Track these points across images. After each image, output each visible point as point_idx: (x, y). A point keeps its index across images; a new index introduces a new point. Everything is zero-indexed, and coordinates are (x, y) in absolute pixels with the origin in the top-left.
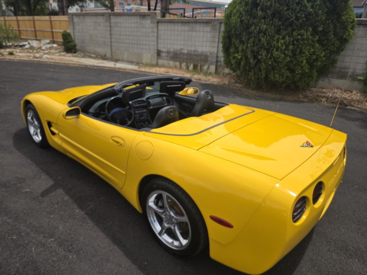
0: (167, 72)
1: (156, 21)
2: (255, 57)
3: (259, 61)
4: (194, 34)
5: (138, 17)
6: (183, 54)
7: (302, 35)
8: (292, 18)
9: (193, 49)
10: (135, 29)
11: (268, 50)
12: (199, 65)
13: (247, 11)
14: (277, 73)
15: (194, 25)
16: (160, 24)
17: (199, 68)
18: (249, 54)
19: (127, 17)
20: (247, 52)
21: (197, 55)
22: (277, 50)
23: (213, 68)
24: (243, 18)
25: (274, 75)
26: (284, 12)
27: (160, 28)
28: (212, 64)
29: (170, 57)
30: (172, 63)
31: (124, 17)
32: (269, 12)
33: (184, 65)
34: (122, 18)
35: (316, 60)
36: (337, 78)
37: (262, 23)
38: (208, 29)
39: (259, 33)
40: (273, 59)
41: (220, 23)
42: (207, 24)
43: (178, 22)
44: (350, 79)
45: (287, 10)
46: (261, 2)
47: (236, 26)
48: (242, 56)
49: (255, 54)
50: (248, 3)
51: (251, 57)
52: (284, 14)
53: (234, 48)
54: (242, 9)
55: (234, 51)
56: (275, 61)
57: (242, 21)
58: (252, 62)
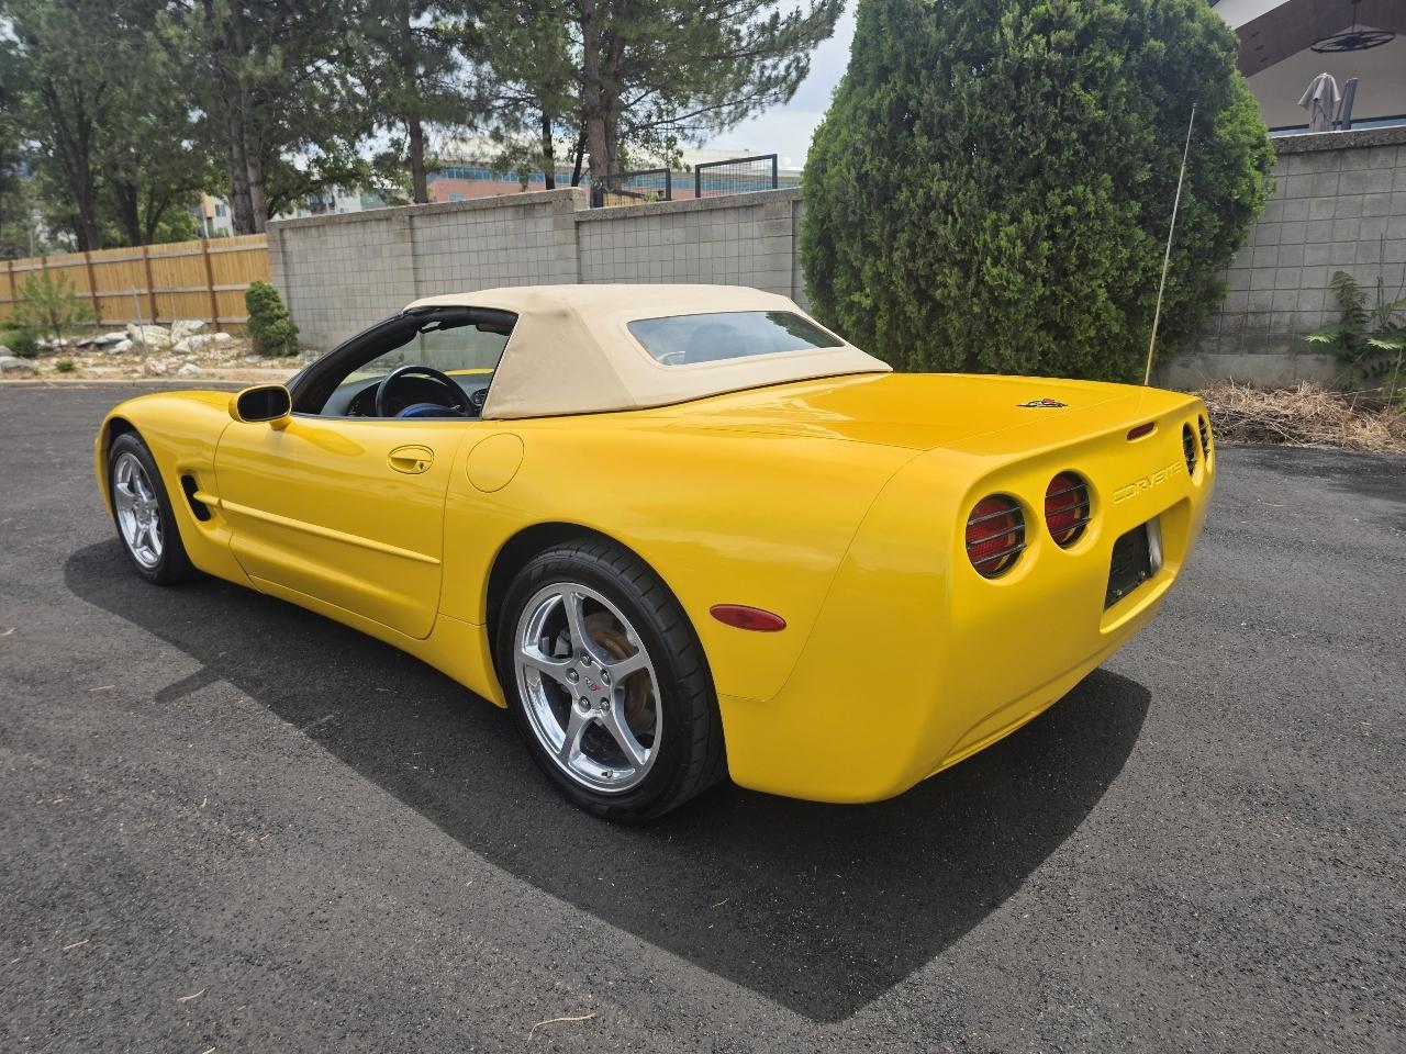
1: (571, 220)
2: (923, 297)
3: (938, 309)
4: (706, 249)
5: (509, 213)
7: (1079, 203)
8: (1037, 146)
10: (502, 254)
11: (965, 266)
13: (878, 142)
14: (1008, 344)
15: (704, 220)
16: (585, 229)
18: (901, 289)
19: (470, 218)
20: (892, 282)
22: (996, 262)
24: (867, 166)
25: (998, 354)
26: (1007, 130)
27: (585, 241)
31: (462, 219)
32: (957, 138)
34: (452, 220)
35: (1145, 288)
36: (1235, 350)
37: (934, 175)
38: (752, 227)
39: (926, 211)
40: (985, 295)
41: (794, 202)
42: (750, 210)
43: (648, 216)
44: (1284, 348)
45: (1015, 124)
46: (921, 105)
47: (844, 195)
48: (878, 298)
49: (923, 284)
50: (877, 116)
51: (908, 298)
52: (1006, 136)
53: (846, 273)
54: (858, 137)
55: (848, 286)
56: (994, 299)
57: (864, 176)
58: (915, 313)
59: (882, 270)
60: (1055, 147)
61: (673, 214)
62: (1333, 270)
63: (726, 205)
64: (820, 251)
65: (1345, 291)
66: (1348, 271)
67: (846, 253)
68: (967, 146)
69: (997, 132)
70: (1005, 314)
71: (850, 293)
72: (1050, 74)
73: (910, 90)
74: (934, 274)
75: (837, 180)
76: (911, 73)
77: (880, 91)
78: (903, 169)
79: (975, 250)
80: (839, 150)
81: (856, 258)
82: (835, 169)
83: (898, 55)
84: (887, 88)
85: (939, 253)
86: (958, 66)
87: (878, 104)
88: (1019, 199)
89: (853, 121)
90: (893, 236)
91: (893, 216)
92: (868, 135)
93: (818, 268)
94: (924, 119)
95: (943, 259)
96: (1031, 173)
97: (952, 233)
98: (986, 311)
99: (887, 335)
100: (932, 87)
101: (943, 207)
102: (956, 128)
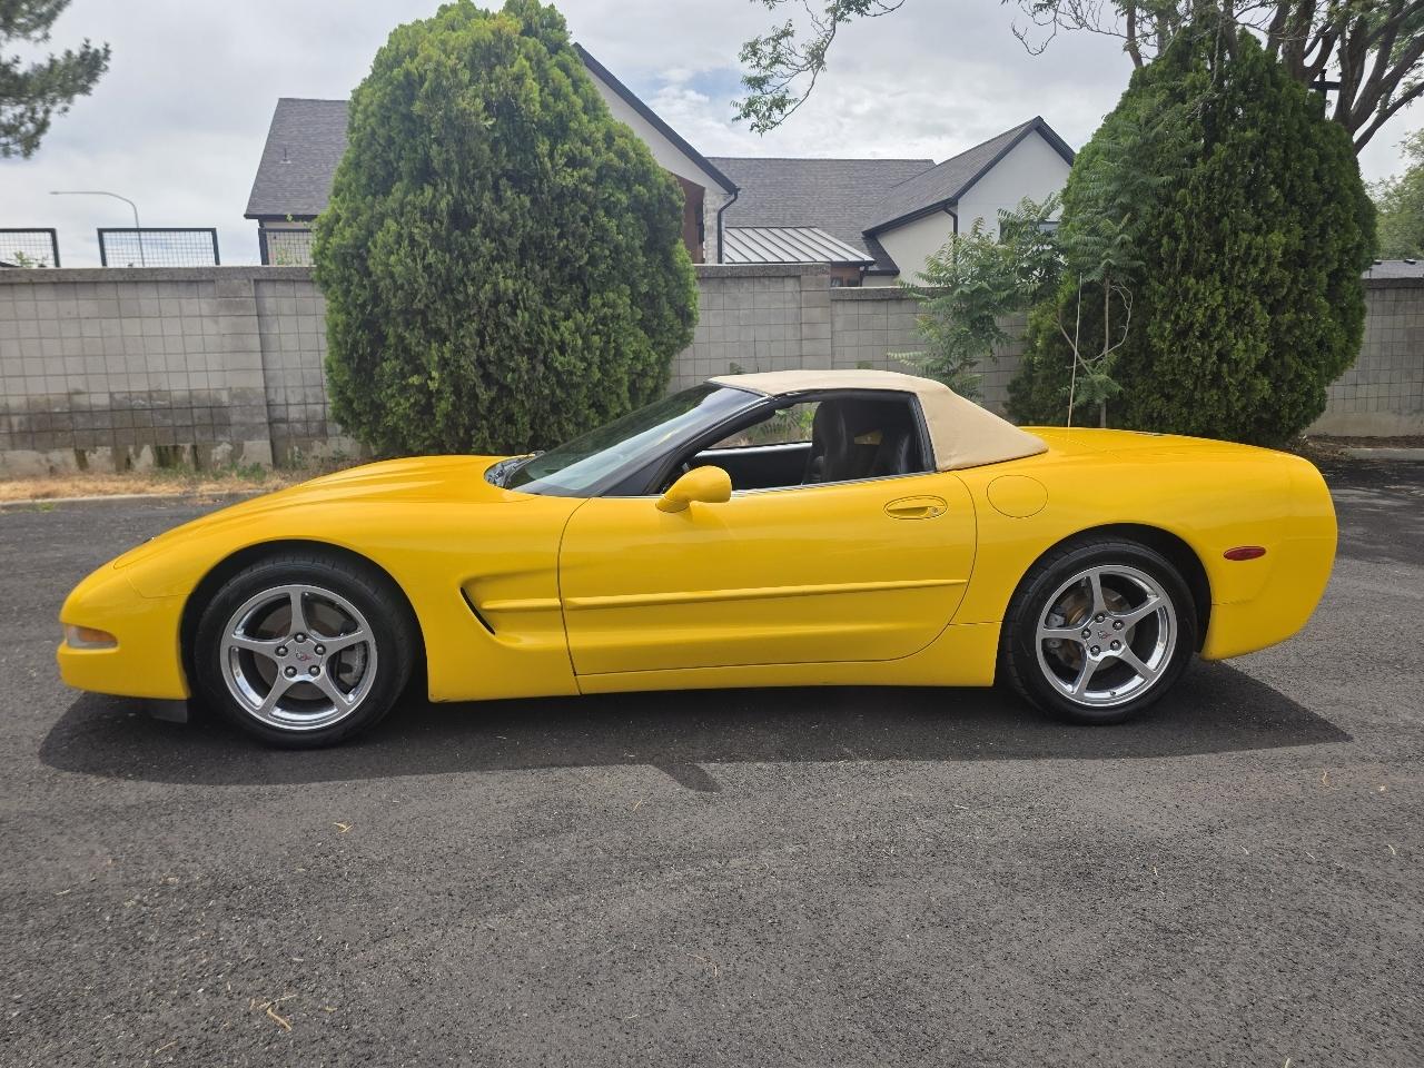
0: (47, 495)
2: (487, 378)
4: (132, 327)
6: (91, 412)
7: (613, 306)
8: (581, 257)
9: (140, 385)
11: (531, 353)
12: (188, 446)
13: (435, 237)
14: (569, 420)
15: (126, 293)
17: (186, 457)
18: (472, 373)
20: (459, 367)
21: (168, 410)
22: (563, 353)
23: (259, 449)
24: (431, 258)
25: (560, 430)
26: (555, 242)
28: (251, 432)
29: (11, 433)
30: (26, 457)
32: (514, 243)
33: (100, 456)
35: (643, 374)
37: (497, 274)
38: (200, 305)
39: (494, 303)
40: (553, 379)
41: (255, 281)
42: (195, 286)
43: (34, 284)
45: (561, 236)
46: (480, 210)
47: (410, 283)
48: (443, 381)
49: (492, 369)
50: (429, 214)
51: (478, 381)
52: (554, 247)
53: (397, 358)
54: (416, 231)
55: (402, 369)
56: (560, 383)
57: (428, 268)
58: (485, 395)
59: (447, 355)
60: (593, 261)
61: (75, 283)
62: (729, 362)
63: (159, 278)
64: (363, 336)
66: (735, 361)
67: (401, 338)
68: (523, 250)
69: (546, 242)
70: (569, 395)
71: (404, 376)
72: (584, 202)
73: (465, 196)
74: (501, 360)
75: (399, 269)
76: (464, 180)
77: (429, 191)
78: (466, 264)
79: (540, 341)
80: (391, 240)
81: (418, 344)
82: (393, 259)
83: (447, 162)
84: (436, 189)
85: (507, 342)
86: (503, 181)
87: (430, 203)
88: (567, 299)
89: (402, 215)
90: (459, 325)
91: (458, 306)
92: (426, 230)
93: (360, 352)
94: (484, 224)
95: (511, 347)
96: (573, 279)
97: (522, 324)
98: (553, 393)
99: (447, 416)
100: (488, 195)
101: (509, 302)
102: (510, 235)
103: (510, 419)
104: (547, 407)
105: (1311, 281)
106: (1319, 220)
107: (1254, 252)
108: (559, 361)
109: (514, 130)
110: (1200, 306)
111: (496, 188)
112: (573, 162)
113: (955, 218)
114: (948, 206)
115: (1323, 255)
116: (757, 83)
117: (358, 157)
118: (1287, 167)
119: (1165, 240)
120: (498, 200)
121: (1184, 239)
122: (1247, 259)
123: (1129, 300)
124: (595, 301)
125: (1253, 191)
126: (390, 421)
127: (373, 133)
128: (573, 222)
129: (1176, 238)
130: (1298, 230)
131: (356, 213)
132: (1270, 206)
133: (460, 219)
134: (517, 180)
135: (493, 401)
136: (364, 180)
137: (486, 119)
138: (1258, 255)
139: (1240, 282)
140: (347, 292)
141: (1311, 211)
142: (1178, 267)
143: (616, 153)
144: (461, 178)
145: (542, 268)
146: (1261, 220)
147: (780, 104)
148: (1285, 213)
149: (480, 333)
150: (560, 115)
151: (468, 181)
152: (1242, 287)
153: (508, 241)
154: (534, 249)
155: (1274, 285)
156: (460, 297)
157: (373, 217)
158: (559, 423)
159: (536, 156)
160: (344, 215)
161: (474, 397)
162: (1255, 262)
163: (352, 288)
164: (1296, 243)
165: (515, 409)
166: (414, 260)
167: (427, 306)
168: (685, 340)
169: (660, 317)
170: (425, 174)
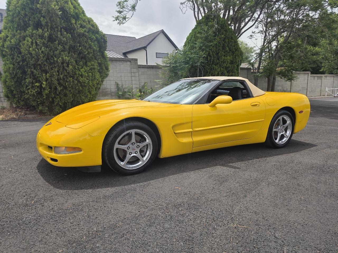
7: (93, 65)
11: (73, 77)
13: (44, 43)
18: (55, 82)
20: (52, 81)
22: (82, 77)
37: (63, 55)
39: (63, 63)
40: (79, 84)
44: (110, 96)
46: (57, 37)
47: (37, 56)
48: (46, 85)
49: (62, 81)
50: (42, 37)
51: (57, 84)
52: (78, 49)
53: (30, 78)
54: (38, 41)
55: (32, 81)
56: (81, 86)
57: (42, 52)
58: (59, 89)
59: (48, 77)
60: (88, 53)
62: (115, 81)
64: (19, 71)
65: (117, 85)
68: (69, 49)
70: (83, 89)
71: (33, 83)
72: (85, 37)
73: (52, 33)
74: (64, 79)
75: (34, 52)
76: (52, 28)
77: (40, 31)
78: (53, 52)
79: (76, 74)
80: (30, 44)
81: (39, 74)
82: (31, 49)
83: (47, 22)
84: (43, 30)
85: (66, 74)
86: (63, 30)
87: (42, 34)
88: (81, 63)
89: (32, 37)
90: (52, 69)
91: (51, 64)
92: (41, 42)
93: (18, 76)
94: (59, 41)
95: (67, 76)
96: (82, 58)
97: (71, 69)
98: (79, 88)
99: (46, 95)
100: (59, 33)
101: (67, 63)
102: (66, 44)
103: (66, 95)
104: (77, 92)
105: (234, 67)
106: (235, 54)
107: (225, 60)
108: (81, 79)
109: (65, 16)
110: (216, 71)
111: (61, 31)
112: (82, 26)
113: (146, 51)
114: (145, 48)
115: (236, 62)
116: (120, 12)
117: (13, 19)
118: (229, 44)
119: (209, 57)
120: (61, 34)
121: (212, 57)
122: (224, 62)
123: (202, 69)
124: (89, 64)
125: (224, 48)
126: (27, 96)
127: (19, 12)
128: (83, 43)
129: (210, 56)
130: (232, 57)
131: (14, 35)
132: (226, 51)
133: (51, 39)
134: (66, 30)
135: (61, 90)
136: (16, 26)
137: (59, 12)
138: (226, 61)
139: (223, 66)
140: (13, 59)
141: (233, 52)
142: (212, 63)
143: (91, 25)
144: (51, 28)
145: (75, 54)
146: (225, 54)
147: (124, 18)
148: (229, 53)
149: (58, 71)
150: (76, 13)
151: (53, 28)
152: (223, 67)
153: (66, 46)
154: (72, 49)
155: (229, 67)
156: (52, 61)
157: (20, 37)
158: (80, 96)
159: (72, 24)
160: (10, 36)
161: (56, 89)
162: (225, 63)
163: (15, 57)
164: (232, 59)
165: (68, 92)
166: (38, 50)
167: (42, 63)
168: (107, 75)
169: (102, 69)
170: (38, 25)
